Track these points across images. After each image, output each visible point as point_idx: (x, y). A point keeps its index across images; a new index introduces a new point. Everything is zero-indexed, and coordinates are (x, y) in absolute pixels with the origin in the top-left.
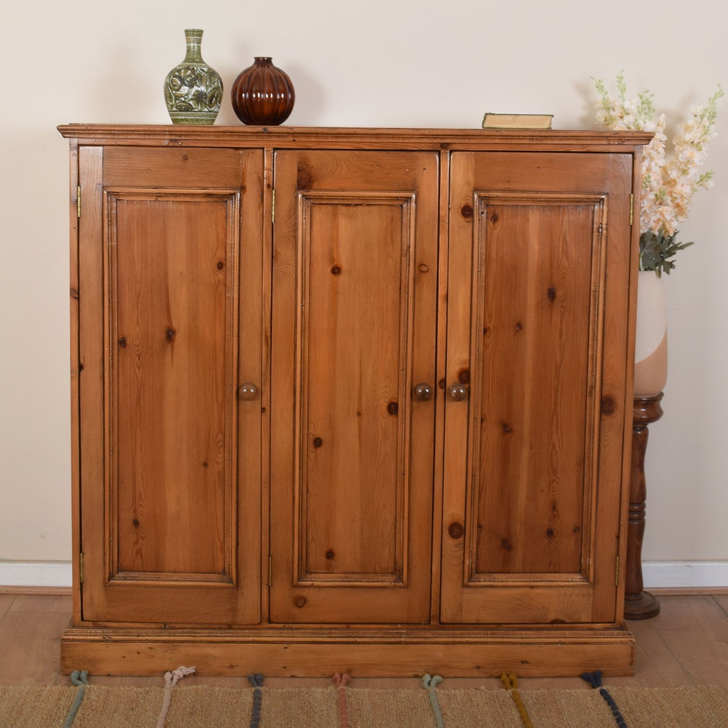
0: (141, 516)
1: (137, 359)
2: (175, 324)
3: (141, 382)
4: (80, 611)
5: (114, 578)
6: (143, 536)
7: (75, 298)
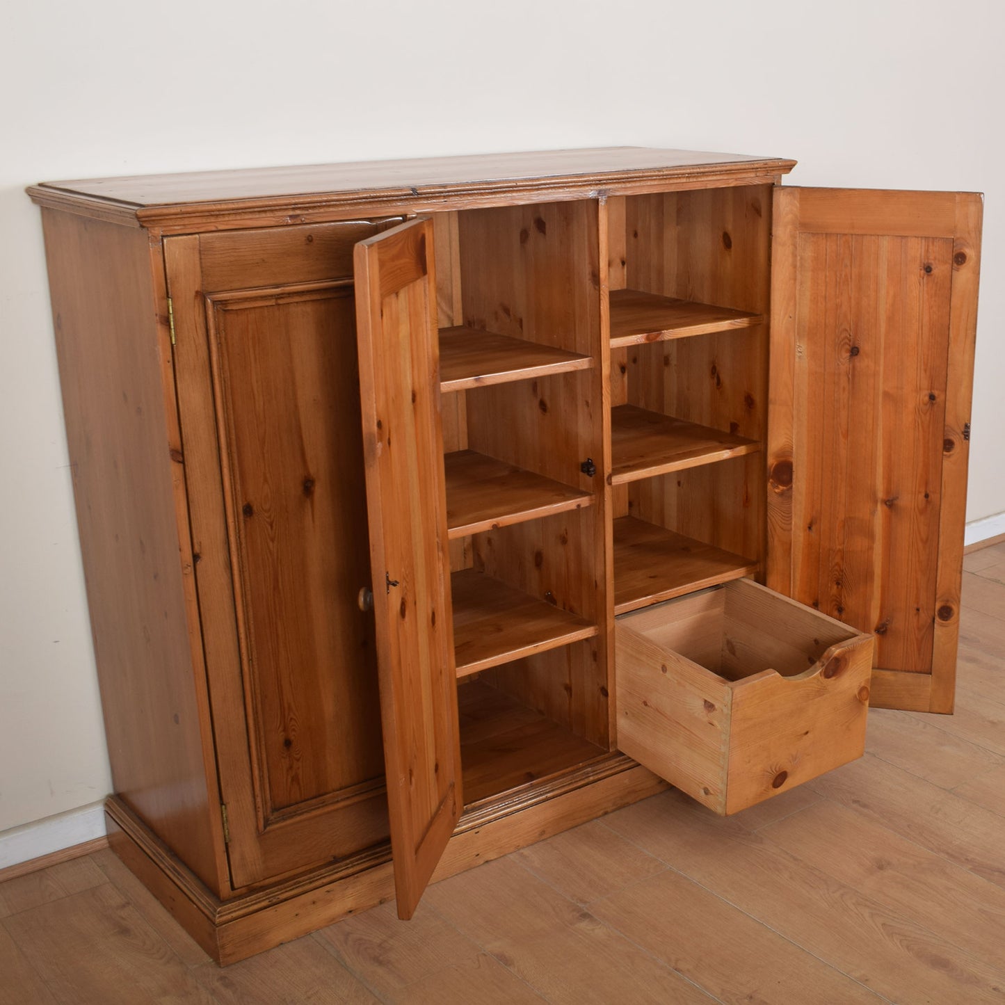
0: (293, 733)
1: (269, 528)
2: (312, 470)
3: (278, 558)
4: (229, 879)
5: (269, 822)
6: (298, 756)
7: (179, 462)
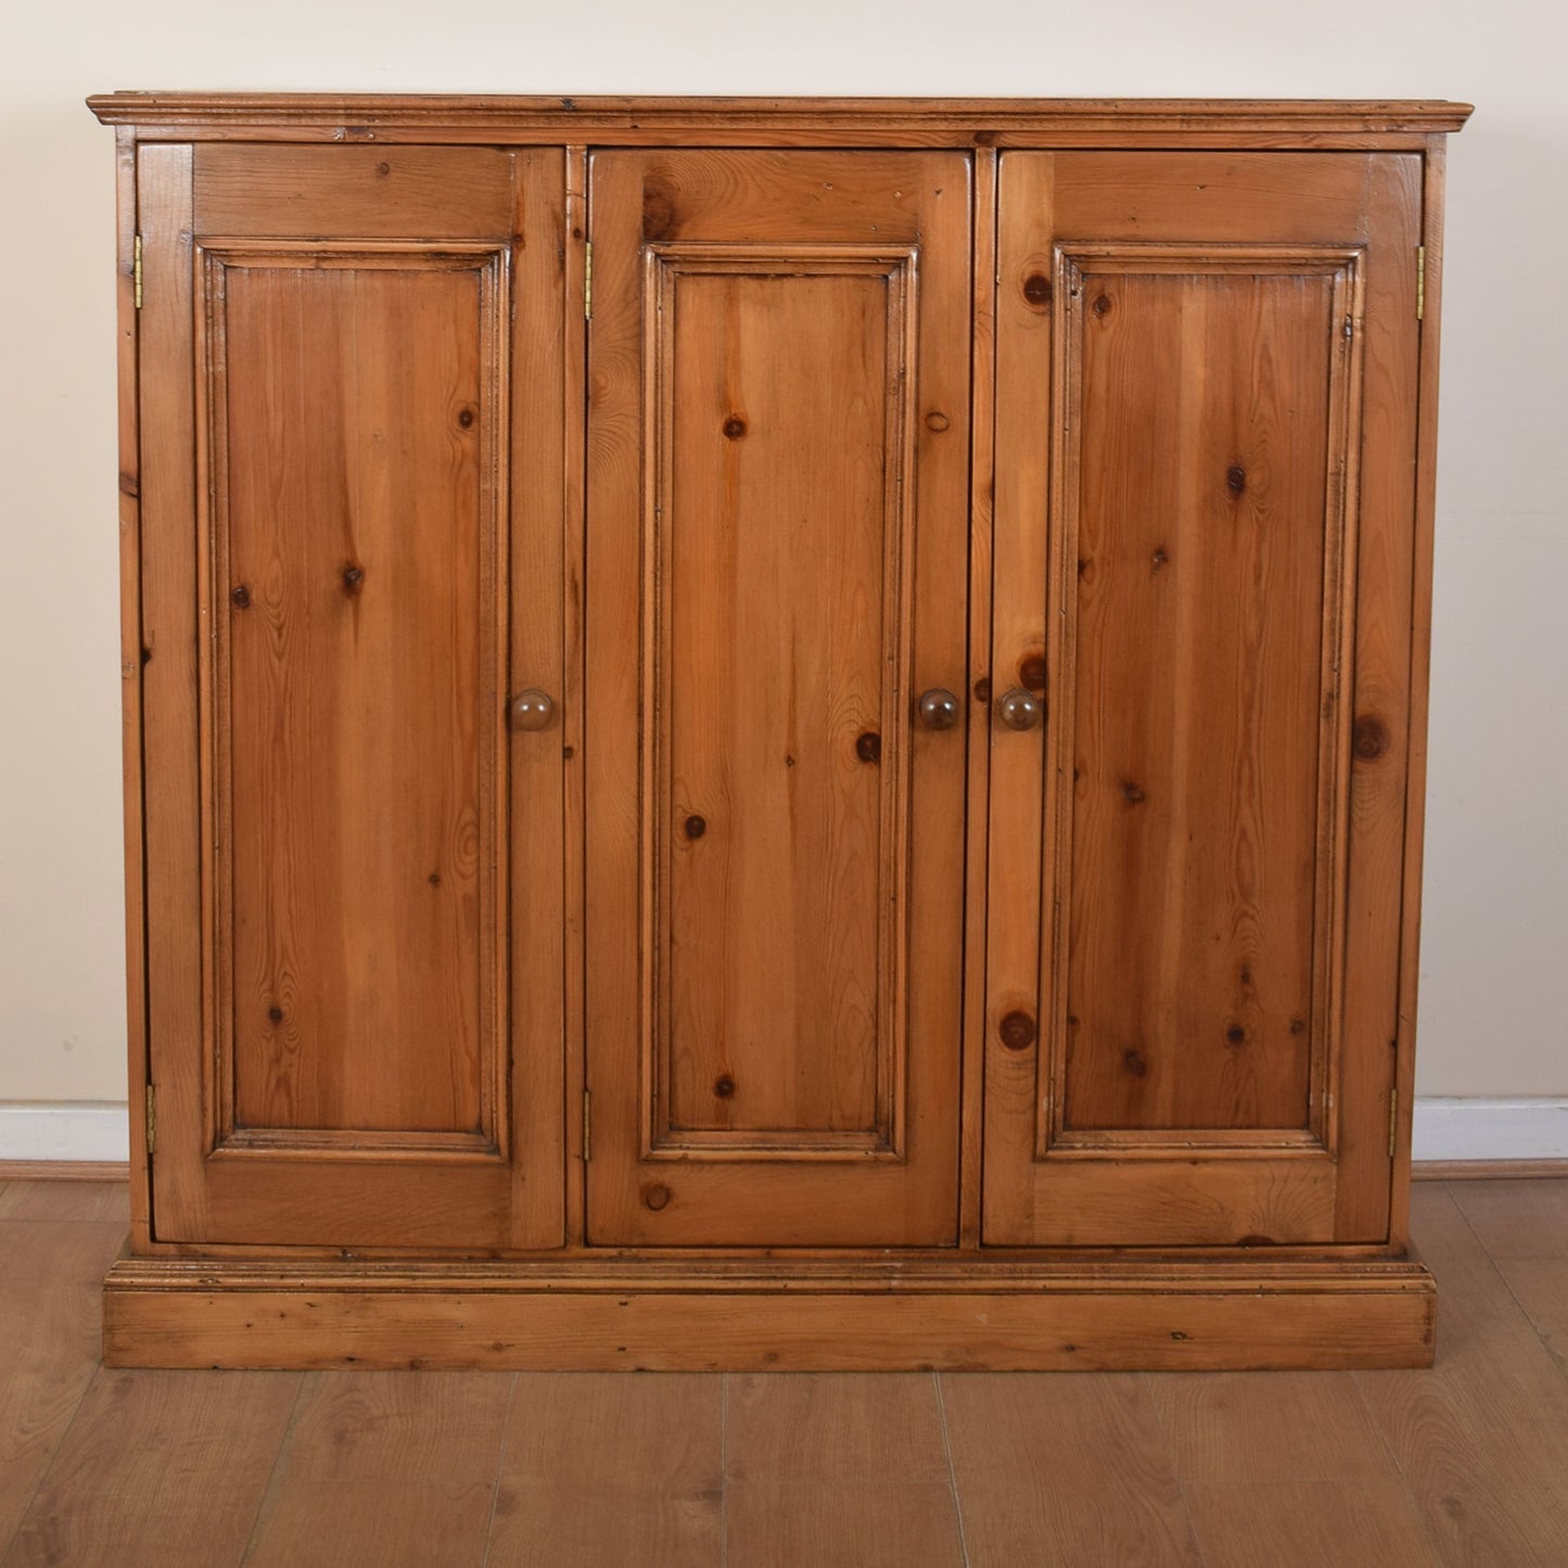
0: (287, 1000)
1: (275, 635)
2: (362, 555)
3: (286, 689)
4: (148, 1219)
5: (226, 1143)
6: (292, 1045)
7: (133, 495)
